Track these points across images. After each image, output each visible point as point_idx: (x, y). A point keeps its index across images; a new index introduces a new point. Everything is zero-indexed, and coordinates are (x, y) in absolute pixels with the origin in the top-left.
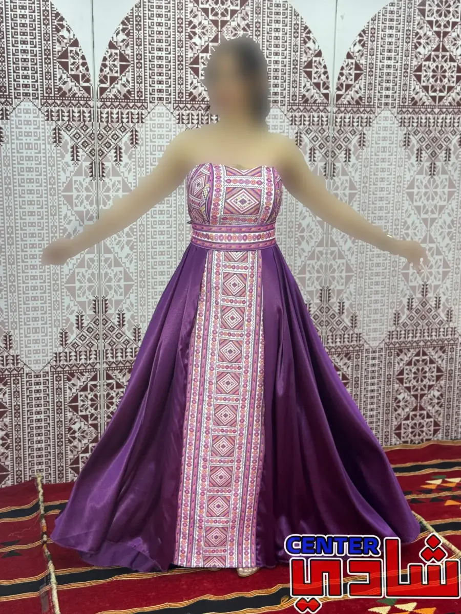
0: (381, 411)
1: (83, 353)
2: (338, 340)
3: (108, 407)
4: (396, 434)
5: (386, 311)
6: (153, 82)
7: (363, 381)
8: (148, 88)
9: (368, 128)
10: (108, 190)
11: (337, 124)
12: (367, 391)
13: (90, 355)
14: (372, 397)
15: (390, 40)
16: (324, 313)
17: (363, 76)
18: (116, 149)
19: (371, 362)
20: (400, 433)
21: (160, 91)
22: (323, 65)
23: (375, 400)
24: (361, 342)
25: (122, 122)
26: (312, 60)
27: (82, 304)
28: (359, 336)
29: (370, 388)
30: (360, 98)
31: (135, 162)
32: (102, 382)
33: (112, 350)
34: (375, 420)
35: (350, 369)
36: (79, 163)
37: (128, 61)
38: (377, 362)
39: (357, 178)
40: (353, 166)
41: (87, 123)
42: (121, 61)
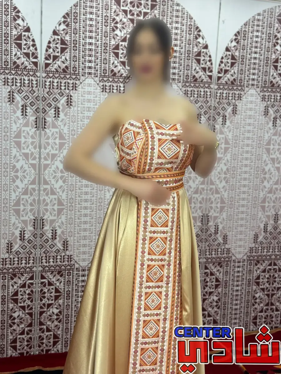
0: (243, 306)
1: (24, 259)
2: (213, 253)
3: (41, 300)
4: (253, 322)
5: (249, 232)
6: (85, 61)
7: (231, 283)
8: (81, 65)
9: (239, 101)
10: (48, 138)
11: (218, 97)
12: (233, 291)
13: (29, 260)
14: (237, 295)
15: (257, 39)
16: (204, 233)
17: (237, 64)
18: (55, 108)
19: (236, 269)
20: (256, 322)
21: (90, 68)
22: (209, 54)
23: (239, 297)
24: (230, 255)
25: (61, 89)
26: (200, 51)
27: (25, 222)
28: (228, 250)
29: (235, 288)
30: (234, 80)
31: (69, 118)
32: (37, 281)
33: (46, 257)
34: (238, 312)
35: (221, 274)
36: (27, 117)
37: (66, 45)
38: (241, 269)
39: (230, 137)
40: (227, 128)
41: (34, 88)
42: (61, 44)
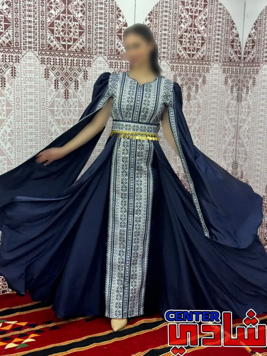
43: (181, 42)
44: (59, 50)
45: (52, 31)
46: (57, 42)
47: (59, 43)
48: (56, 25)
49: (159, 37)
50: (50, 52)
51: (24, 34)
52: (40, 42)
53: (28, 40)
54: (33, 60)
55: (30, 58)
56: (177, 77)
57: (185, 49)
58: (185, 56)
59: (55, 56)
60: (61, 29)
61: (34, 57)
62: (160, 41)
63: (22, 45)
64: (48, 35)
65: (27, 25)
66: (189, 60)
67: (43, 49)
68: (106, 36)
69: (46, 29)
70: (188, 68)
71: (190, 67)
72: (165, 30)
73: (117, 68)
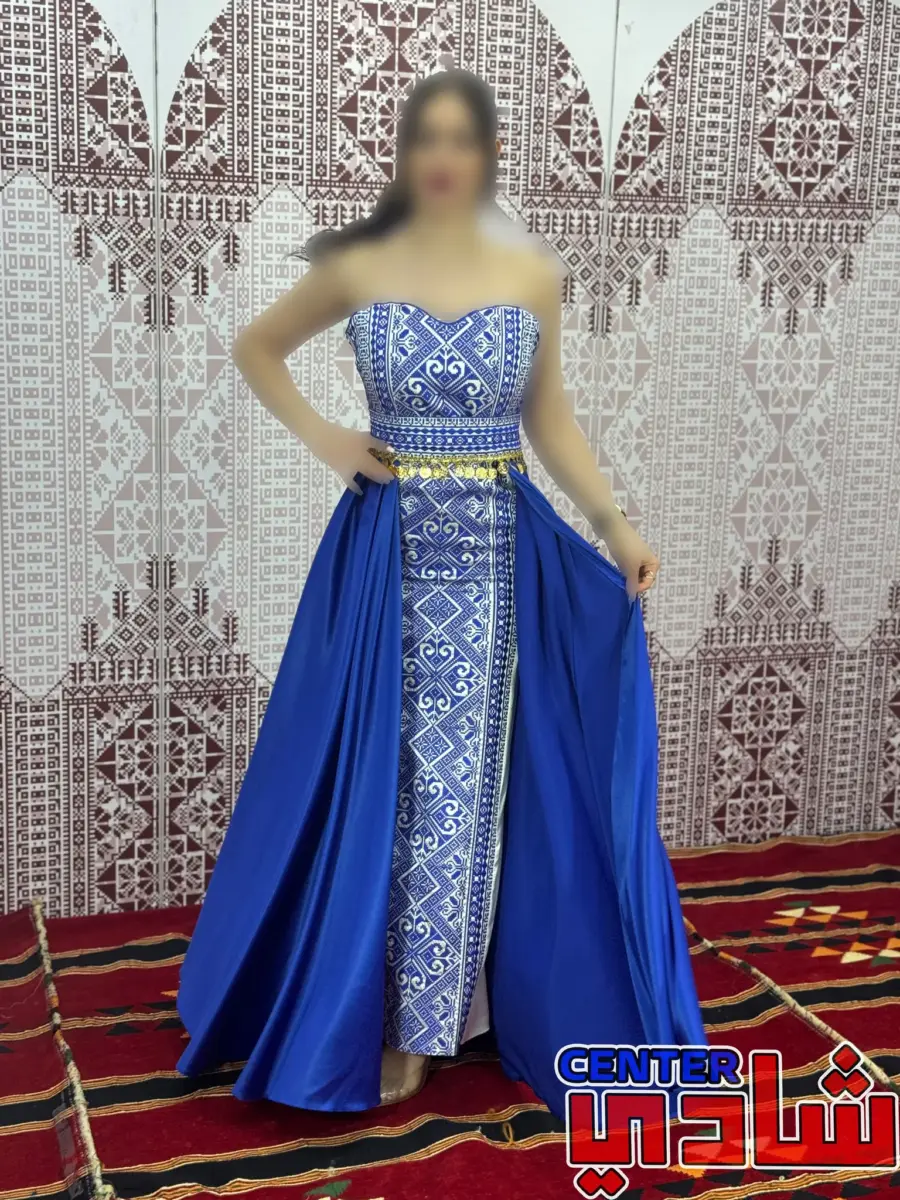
43: (768, 148)
44: (371, 183)
45: (351, 124)
46: (364, 158)
47: (370, 159)
48: (364, 105)
49: (694, 133)
50: (344, 187)
51: (264, 135)
52: (311, 159)
53: (276, 152)
54: (290, 215)
55: (282, 207)
56: (752, 259)
57: (782, 168)
58: (781, 191)
59: (357, 200)
60: (379, 117)
61: (294, 204)
62: (696, 144)
63: (260, 170)
64: (337, 137)
65: (275, 107)
66: (794, 204)
67: (321, 181)
68: (520, 134)
69: (332, 119)
70: (792, 230)
71: (796, 226)
72: (714, 110)
73: (554, 231)
